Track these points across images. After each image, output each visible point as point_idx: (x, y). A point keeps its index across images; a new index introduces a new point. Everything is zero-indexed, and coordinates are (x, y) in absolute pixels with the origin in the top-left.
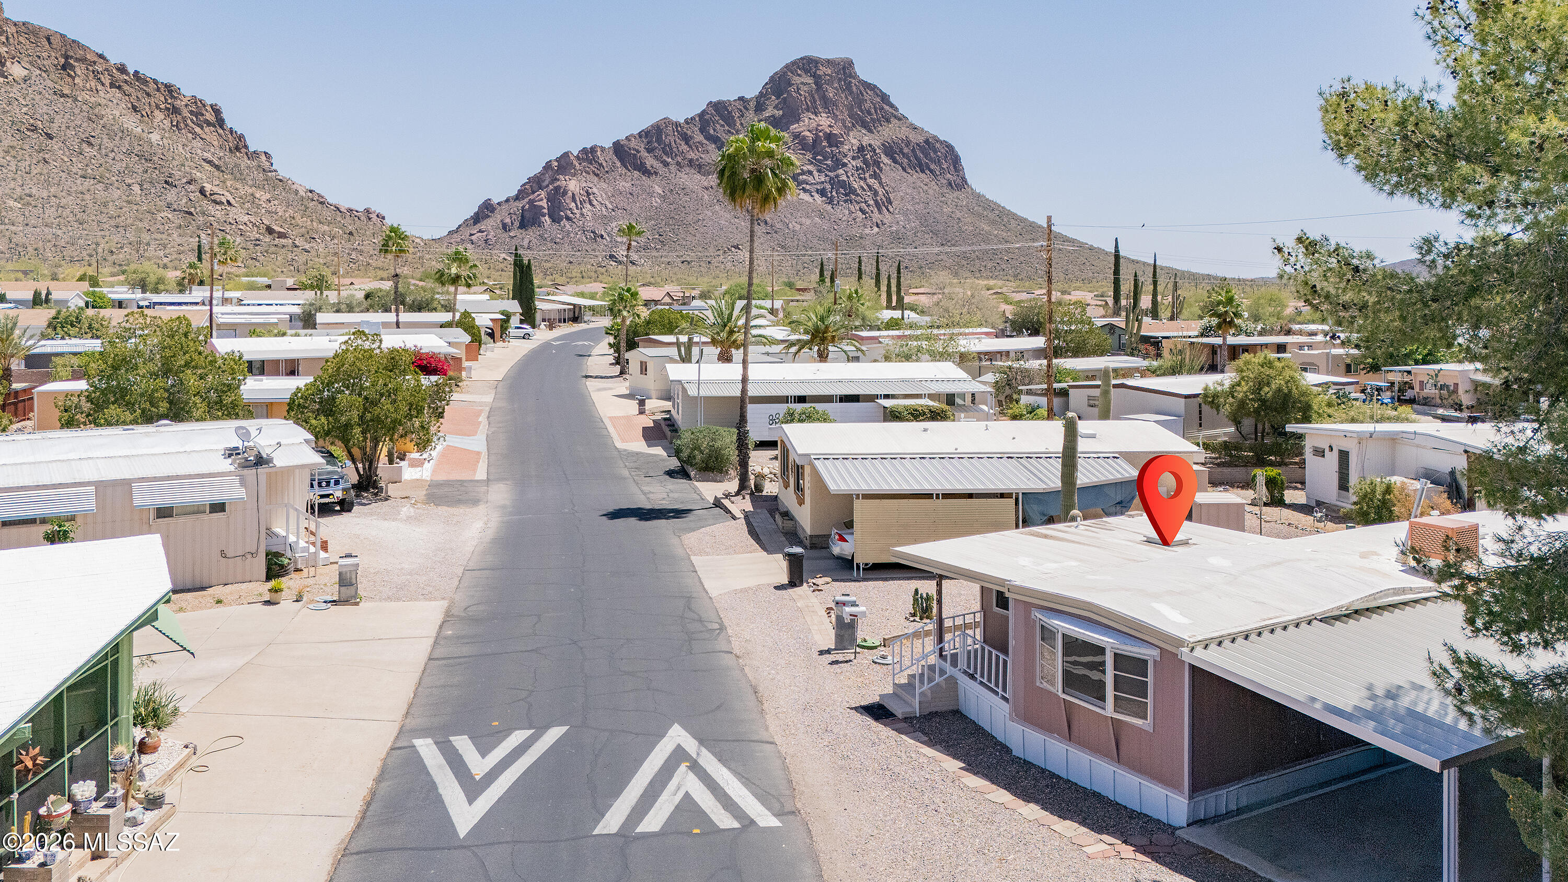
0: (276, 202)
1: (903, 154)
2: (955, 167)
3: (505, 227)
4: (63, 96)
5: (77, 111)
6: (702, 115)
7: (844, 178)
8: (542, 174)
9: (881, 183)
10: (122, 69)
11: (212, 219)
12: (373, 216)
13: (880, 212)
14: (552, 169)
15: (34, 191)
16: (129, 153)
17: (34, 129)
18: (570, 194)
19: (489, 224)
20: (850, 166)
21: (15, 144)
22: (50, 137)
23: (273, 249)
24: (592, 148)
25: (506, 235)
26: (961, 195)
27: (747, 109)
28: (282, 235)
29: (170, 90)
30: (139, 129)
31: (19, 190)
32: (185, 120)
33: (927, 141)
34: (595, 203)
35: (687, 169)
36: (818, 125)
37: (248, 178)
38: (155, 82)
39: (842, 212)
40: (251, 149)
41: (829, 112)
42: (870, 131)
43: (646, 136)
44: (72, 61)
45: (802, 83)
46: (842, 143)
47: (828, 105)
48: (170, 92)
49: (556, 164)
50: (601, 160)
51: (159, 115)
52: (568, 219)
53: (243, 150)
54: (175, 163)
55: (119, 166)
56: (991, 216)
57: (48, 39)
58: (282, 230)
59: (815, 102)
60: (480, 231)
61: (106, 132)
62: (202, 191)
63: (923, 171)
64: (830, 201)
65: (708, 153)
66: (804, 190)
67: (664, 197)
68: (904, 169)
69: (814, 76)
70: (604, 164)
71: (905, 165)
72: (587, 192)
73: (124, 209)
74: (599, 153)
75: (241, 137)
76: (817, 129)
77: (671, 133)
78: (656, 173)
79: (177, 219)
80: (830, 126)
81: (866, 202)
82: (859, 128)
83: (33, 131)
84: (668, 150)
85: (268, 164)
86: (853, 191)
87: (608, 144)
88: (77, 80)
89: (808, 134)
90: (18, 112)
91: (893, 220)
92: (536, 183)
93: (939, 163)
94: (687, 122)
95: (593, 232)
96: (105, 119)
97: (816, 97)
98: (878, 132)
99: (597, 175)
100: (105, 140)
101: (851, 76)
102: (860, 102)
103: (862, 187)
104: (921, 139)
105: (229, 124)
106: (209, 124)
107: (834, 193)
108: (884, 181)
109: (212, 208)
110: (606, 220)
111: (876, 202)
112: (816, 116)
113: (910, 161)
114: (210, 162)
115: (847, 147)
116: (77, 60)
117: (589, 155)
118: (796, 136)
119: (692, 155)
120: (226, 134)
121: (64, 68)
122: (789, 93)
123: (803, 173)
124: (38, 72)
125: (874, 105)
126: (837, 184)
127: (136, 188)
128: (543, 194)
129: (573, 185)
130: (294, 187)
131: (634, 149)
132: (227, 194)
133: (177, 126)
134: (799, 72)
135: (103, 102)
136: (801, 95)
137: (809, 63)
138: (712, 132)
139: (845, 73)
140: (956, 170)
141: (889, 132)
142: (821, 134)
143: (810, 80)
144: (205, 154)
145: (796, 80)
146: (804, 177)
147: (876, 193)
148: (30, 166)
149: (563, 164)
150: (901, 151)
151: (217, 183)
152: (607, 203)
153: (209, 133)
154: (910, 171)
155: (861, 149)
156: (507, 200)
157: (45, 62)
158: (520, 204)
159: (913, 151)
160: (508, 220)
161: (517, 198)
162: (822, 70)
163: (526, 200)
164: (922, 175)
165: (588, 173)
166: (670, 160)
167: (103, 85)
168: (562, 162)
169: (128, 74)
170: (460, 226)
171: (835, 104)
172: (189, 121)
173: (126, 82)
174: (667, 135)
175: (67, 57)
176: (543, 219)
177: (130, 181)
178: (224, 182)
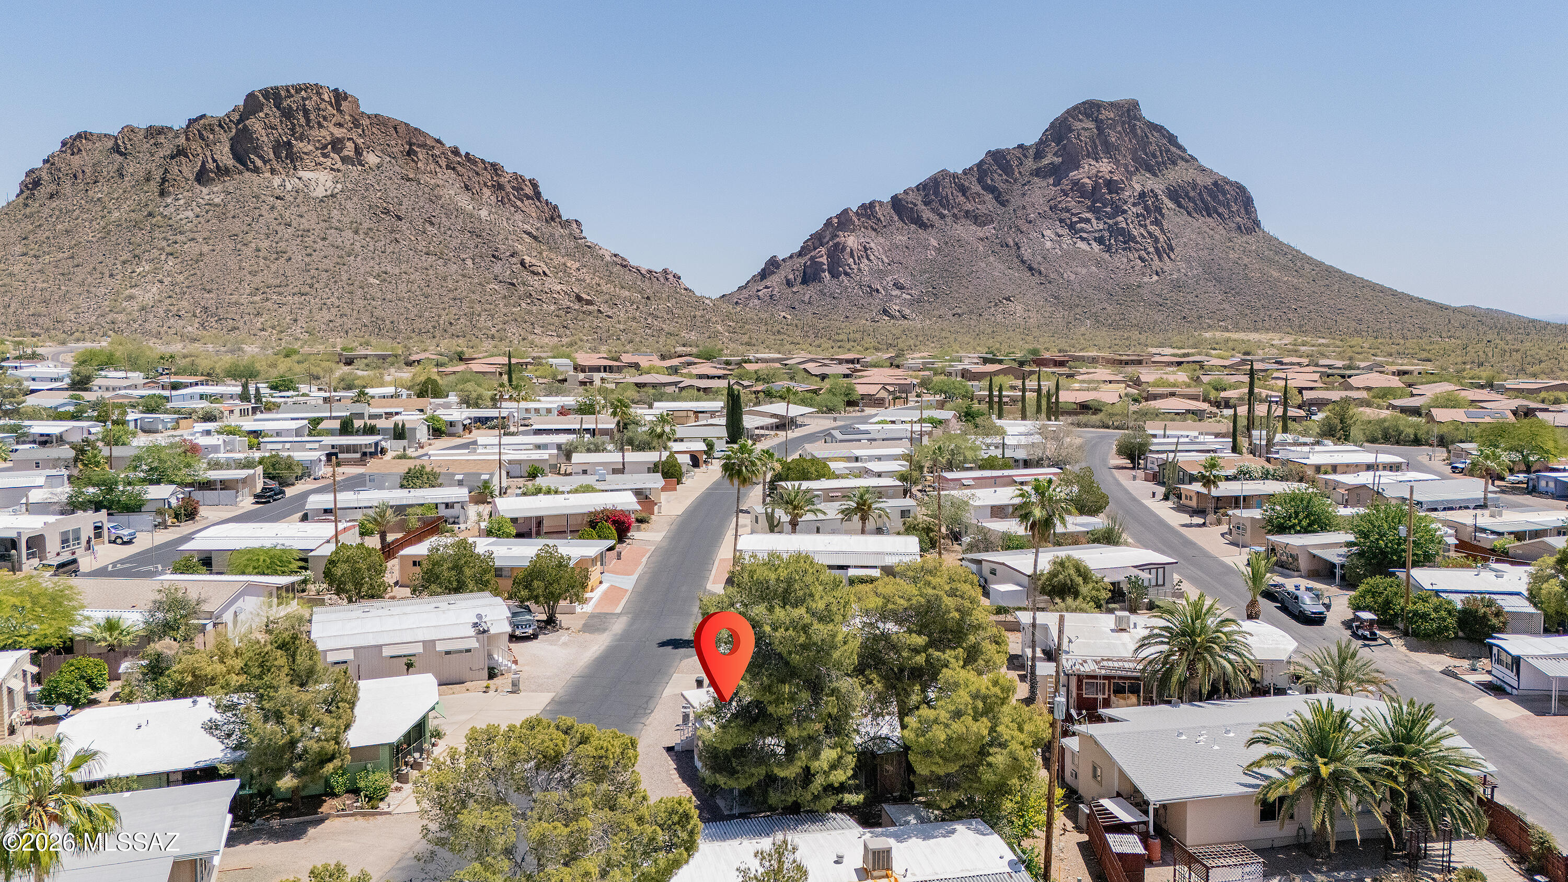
0: (584, 270)
1: (1189, 198)
2: (1246, 209)
3: (789, 283)
4: (409, 180)
5: (420, 193)
6: (980, 165)
7: (1124, 225)
8: (823, 230)
9: (1162, 230)
10: (456, 152)
11: (531, 288)
12: (670, 277)
13: (1161, 260)
14: (832, 225)
15: (389, 269)
16: (462, 231)
17: (387, 212)
18: (848, 250)
19: (775, 280)
20: (1130, 212)
21: (372, 226)
22: (400, 218)
23: (581, 316)
24: (871, 203)
25: (789, 291)
26: (1251, 239)
27: (1026, 157)
28: (589, 303)
29: (495, 168)
30: (471, 207)
31: (377, 267)
32: (508, 194)
33: (1215, 184)
34: (872, 257)
35: (963, 221)
36: (1099, 172)
37: (561, 246)
38: (483, 161)
39: (1120, 260)
40: (564, 218)
41: (1111, 157)
42: (1155, 175)
43: (924, 189)
44: (415, 148)
45: (1083, 129)
46: (1123, 189)
47: (1109, 150)
48: (496, 170)
49: (836, 220)
50: (880, 215)
51: (487, 192)
52: (846, 274)
53: (557, 220)
54: (501, 237)
55: (455, 243)
56: (1283, 261)
57: (395, 129)
58: (589, 298)
59: (1096, 148)
60: (766, 287)
61: (444, 211)
62: (523, 263)
63: (1209, 215)
64: (1108, 249)
65: (985, 203)
66: (1082, 239)
67: (939, 249)
68: (1189, 214)
69: (1096, 120)
70: (882, 219)
71: (1190, 209)
72: (865, 247)
73: (460, 282)
74: (877, 208)
75: (555, 208)
76: (1097, 176)
77: (948, 185)
78: (932, 226)
79: (502, 290)
80: (1111, 172)
81: (1145, 250)
82: (1143, 172)
83: (386, 213)
84: (945, 203)
85: (578, 231)
86: (1132, 239)
87: (886, 199)
88: (420, 164)
89: (1087, 180)
90: (374, 197)
91: (1174, 268)
92: (817, 239)
93: (1228, 207)
94: (965, 172)
95: (870, 287)
96: (443, 199)
97: (1097, 142)
98: (1163, 175)
99: (875, 230)
100: (444, 219)
101: (1135, 118)
102: (1144, 143)
103: (1142, 235)
104: (1209, 181)
105: (545, 196)
106: (528, 197)
107: (1112, 241)
108: (1165, 227)
109: (530, 279)
110: (881, 274)
111: (1157, 249)
112: (1097, 162)
113: (1196, 204)
114: (529, 234)
115: (1127, 194)
116: (419, 146)
117: (868, 210)
118: (1076, 183)
119: (969, 206)
120: (542, 207)
121: (409, 154)
122: (1068, 139)
123: (1082, 220)
124: (388, 159)
125: (1160, 147)
126: (1115, 231)
127: (469, 262)
128: (823, 250)
129: (851, 241)
130: (601, 252)
131: (912, 203)
132: (542, 265)
133: (501, 201)
134: (1081, 117)
135: (441, 182)
136: (1081, 141)
137: (1091, 107)
138: (989, 182)
139: (1129, 115)
140: (1248, 212)
141: (1176, 175)
142: (1101, 181)
143: (1091, 125)
144: (526, 226)
145: (1078, 125)
146: (1083, 225)
147: (1156, 240)
148: (385, 245)
149: (843, 221)
150: (1187, 195)
151: (535, 254)
152: (884, 257)
153: (529, 207)
154: (1195, 215)
155: (1142, 195)
156: (791, 257)
157: (394, 150)
158: (802, 261)
159: (1200, 194)
160: (791, 276)
161: (800, 254)
162: (1105, 114)
163: (809, 256)
164: (1210, 220)
165: (866, 228)
166: (946, 212)
167: (441, 167)
168: (843, 219)
169: (460, 156)
170: (748, 282)
171: (1117, 149)
172: (511, 196)
173: (459, 163)
174: (944, 187)
175: (411, 144)
176: (823, 275)
177: (465, 256)
178: (541, 253)
